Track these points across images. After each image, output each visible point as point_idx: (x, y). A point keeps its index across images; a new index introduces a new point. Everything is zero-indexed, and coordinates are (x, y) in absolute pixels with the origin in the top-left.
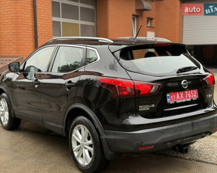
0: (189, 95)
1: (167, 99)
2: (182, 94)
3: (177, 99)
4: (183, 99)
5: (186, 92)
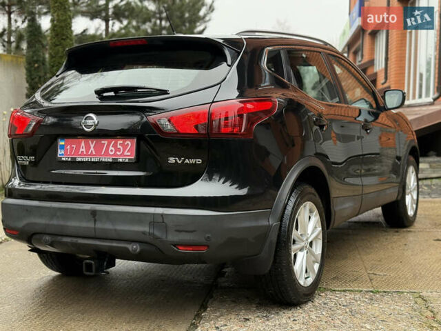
0: (111, 148)
1: (59, 150)
2: (92, 144)
3: (80, 153)
4: (94, 155)
5: (105, 142)
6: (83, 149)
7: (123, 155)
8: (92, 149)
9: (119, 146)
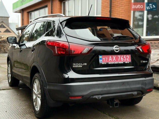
0: (122, 58)
1: (100, 60)
2: (114, 57)
3: (109, 61)
4: (115, 61)
5: (119, 56)
6: (110, 59)
7: (126, 61)
8: (114, 59)
9: (125, 58)
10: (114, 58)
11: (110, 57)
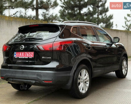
0: (28, 54)
1: (14, 55)
3: (20, 56)
4: (23, 56)
5: (26, 53)
7: (30, 56)
10: (23, 54)
11: (21, 53)
